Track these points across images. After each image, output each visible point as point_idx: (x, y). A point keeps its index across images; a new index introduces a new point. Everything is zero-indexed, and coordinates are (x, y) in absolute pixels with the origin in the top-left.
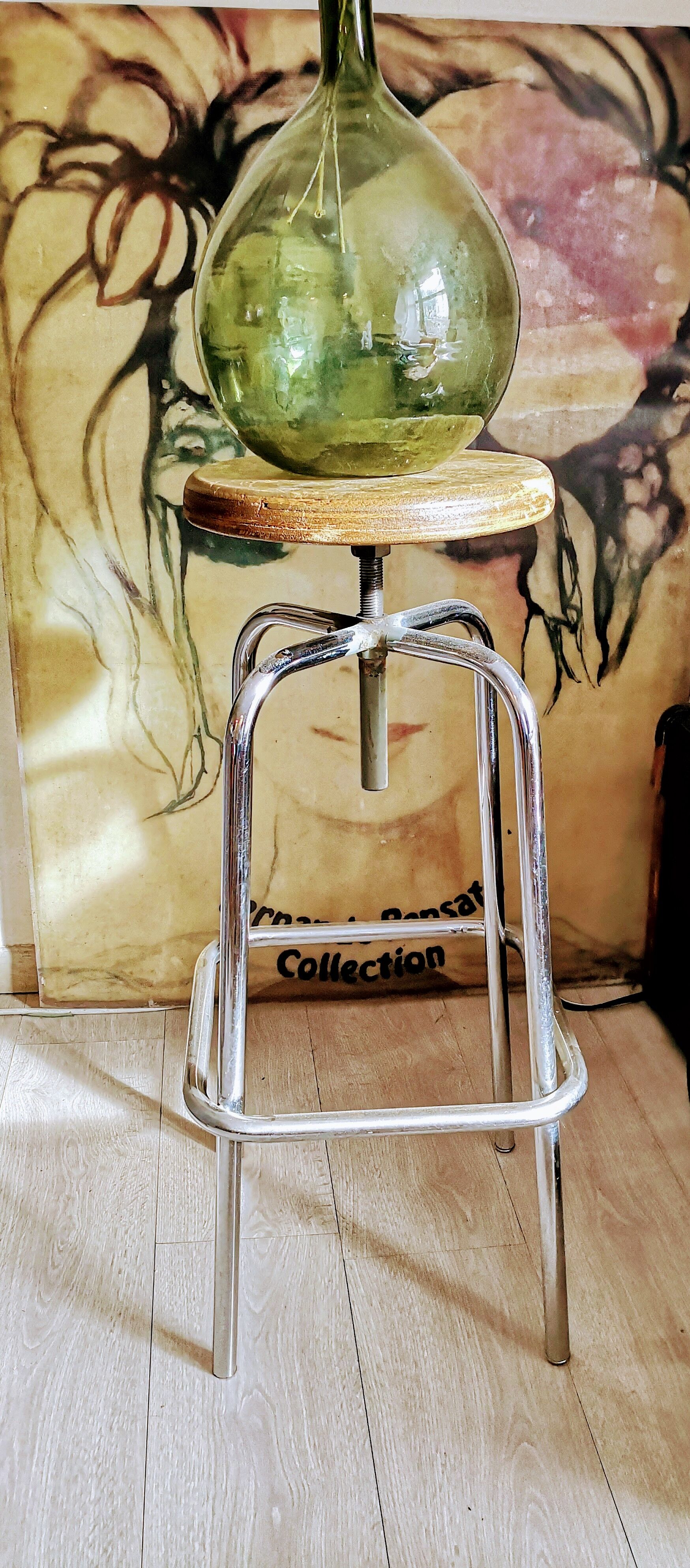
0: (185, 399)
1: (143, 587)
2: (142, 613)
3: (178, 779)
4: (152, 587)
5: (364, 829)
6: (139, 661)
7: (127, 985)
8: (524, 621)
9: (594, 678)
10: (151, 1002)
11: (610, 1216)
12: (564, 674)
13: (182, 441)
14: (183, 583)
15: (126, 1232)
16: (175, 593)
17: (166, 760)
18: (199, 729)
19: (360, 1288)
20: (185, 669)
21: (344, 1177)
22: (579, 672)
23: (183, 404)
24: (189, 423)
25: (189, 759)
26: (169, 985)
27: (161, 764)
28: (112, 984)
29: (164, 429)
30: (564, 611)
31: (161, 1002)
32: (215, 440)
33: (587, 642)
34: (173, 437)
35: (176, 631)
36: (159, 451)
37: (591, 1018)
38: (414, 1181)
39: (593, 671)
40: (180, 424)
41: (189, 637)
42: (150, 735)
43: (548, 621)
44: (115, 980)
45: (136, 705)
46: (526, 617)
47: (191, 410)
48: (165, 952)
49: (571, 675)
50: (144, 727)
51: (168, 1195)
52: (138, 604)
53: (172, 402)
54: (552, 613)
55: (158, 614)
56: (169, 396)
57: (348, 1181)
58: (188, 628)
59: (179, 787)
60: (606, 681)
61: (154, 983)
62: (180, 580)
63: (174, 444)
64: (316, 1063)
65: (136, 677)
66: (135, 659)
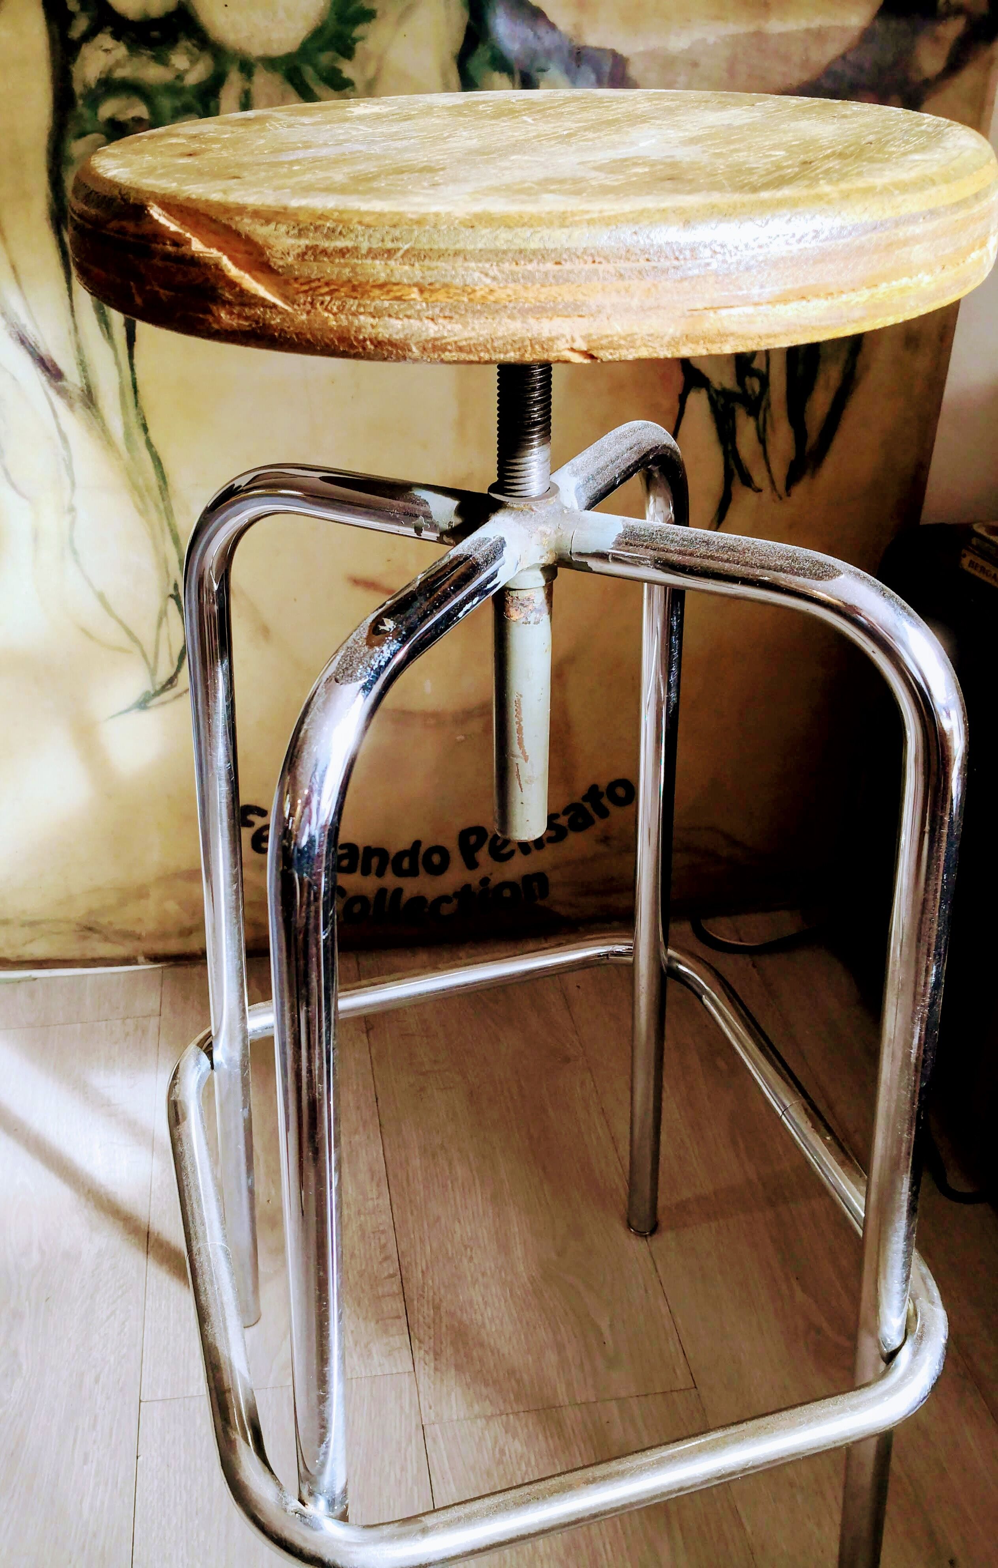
0: (109, 29)
1: (66, 363)
2: (71, 406)
3: (151, 657)
4: (83, 365)
5: (432, 722)
6: (73, 484)
7: (106, 939)
8: (677, 397)
9: (781, 485)
10: (141, 959)
11: (819, 1330)
12: (737, 480)
13: (109, 109)
14: (131, 356)
15: (97, 1381)
16: (120, 371)
17: (130, 633)
18: (176, 586)
19: (449, 1483)
20: (146, 494)
21: (418, 1261)
22: (759, 477)
23: (105, 40)
24: (120, 73)
25: (164, 630)
26: (164, 936)
27: (121, 638)
28: (85, 938)
29: (78, 88)
30: (740, 381)
31: (154, 958)
32: (166, 104)
33: (772, 426)
34: (95, 98)
35: (128, 435)
36: (72, 128)
37: (754, 966)
38: (521, 1268)
39: (780, 471)
40: (103, 76)
41: (149, 445)
42: (101, 597)
43: (714, 395)
44: (88, 934)
45: (75, 552)
46: (679, 390)
47: (121, 51)
48: (155, 894)
49: (747, 481)
50: (91, 585)
51: (160, 1305)
52: (62, 392)
53: (89, 36)
54: (721, 384)
55: (98, 411)
56: (81, 25)
57: (424, 1268)
58: (145, 428)
59: (153, 672)
60: (799, 490)
61: (144, 934)
62: (126, 351)
63: (96, 114)
64: (373, 1051)
65: (72, 509)
66: (67, 481)
